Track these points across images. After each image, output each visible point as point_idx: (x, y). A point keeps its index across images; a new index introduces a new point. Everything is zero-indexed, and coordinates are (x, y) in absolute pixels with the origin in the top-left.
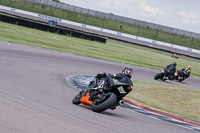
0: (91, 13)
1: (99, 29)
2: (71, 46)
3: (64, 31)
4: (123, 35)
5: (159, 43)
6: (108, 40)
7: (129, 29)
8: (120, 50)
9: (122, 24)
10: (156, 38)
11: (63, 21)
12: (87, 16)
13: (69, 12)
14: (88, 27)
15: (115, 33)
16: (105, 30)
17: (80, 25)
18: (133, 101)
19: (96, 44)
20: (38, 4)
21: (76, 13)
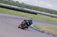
0: (33, 7)
1: (35, 11)
2: (27, 16)
3: (25, 11)
4: (42, 12)
5: (52, 14)
6: (38, 14)
7: (44, 11)
8: (41, 17)
9: (42, 9)
10: (51, 13)
11: (25, 9)
12: (32, 7)
13: (26, 6)
14: (32, 10)
15: (40, 12)
16: (37, 11)
17: (30, 10)
18: (45, 31)
19: (34, 15)
20: (18, 4)
21: (28, 7)
